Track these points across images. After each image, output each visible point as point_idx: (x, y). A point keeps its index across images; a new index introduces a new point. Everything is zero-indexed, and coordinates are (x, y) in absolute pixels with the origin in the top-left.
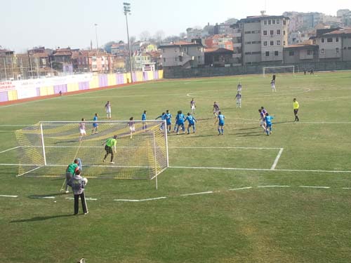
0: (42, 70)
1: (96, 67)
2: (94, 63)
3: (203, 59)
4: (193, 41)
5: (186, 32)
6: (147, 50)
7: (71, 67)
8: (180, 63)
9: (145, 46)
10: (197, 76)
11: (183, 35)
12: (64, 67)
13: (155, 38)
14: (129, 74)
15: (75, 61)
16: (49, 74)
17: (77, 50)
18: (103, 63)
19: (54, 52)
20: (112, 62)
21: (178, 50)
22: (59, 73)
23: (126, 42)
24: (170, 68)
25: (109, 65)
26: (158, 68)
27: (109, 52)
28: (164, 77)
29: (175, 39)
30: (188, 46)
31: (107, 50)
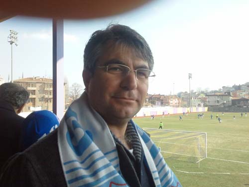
0: (146, 104)
1: (172, 104)
2: (171, 102)
3: (231, 102)
4: (225, 93)
5: (222, 89)
6: (200, 97)
7: (160, 103)
8: (217, 104)
9: (199, 95)
10: (227, 111)
11: (220, 89)
12: (156, 104)
13: (205, 91)
14: (189, 108)
15: (162, 100)
16: (149, 106)
17: (164, 95)
18: (176, 102)
19: (152, 96)
20: (180, 101)
21: (217, 97)
22: (154, 106)
23: (189, 92)
24: (211, 106)
25: (179, 103)
26: (205, 106)
27: (179, 97)
28: (208, 110)
29: (216, 92)
30: (222, 95)
31: (179, 96)
